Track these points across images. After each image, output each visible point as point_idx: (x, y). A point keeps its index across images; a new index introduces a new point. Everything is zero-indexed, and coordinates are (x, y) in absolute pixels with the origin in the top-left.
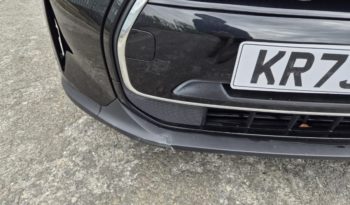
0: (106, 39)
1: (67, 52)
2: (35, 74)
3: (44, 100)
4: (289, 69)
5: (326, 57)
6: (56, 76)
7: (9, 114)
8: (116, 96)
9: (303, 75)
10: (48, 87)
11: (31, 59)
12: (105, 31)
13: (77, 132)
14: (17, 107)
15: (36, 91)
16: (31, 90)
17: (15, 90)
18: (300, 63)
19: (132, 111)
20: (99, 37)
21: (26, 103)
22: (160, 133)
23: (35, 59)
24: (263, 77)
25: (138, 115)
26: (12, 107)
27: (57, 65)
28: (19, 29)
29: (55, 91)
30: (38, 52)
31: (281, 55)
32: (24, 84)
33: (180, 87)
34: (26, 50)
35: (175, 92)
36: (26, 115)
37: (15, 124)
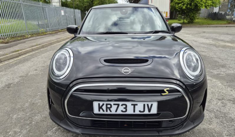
0: (62, 100)
1: (52, 104)
2: (38, 111)
3: (41, 121)
4: (107, 108)
5: (114, 104)
6: (47, 111)
7: (27, 127)
8: (65, 117)
9: (111, 109)
10: (43, 116)
11: (37, 104)
12: (63, 97)
13: (52, 133)
14: (30, 124)
15: (38, 118)
16: (36, 117)
17: (30, 118)
18: (109, 106)
19: (70, 122)
20: (61, 99)
21: (34, 123)
22: (78, 129)
23: (39, 104)
24: (101, 110)
25: (71, 123)
26: (28, 124)
27: (48, 107)
28: (33, 90)
29: (46, 117)
30: (40, 101)
31: (103, 104)
32: (33, 115)
33: (81, 113)
34: (35, 100)
35: (80, 115)
36: (33, 127)
37: (29, 131)
